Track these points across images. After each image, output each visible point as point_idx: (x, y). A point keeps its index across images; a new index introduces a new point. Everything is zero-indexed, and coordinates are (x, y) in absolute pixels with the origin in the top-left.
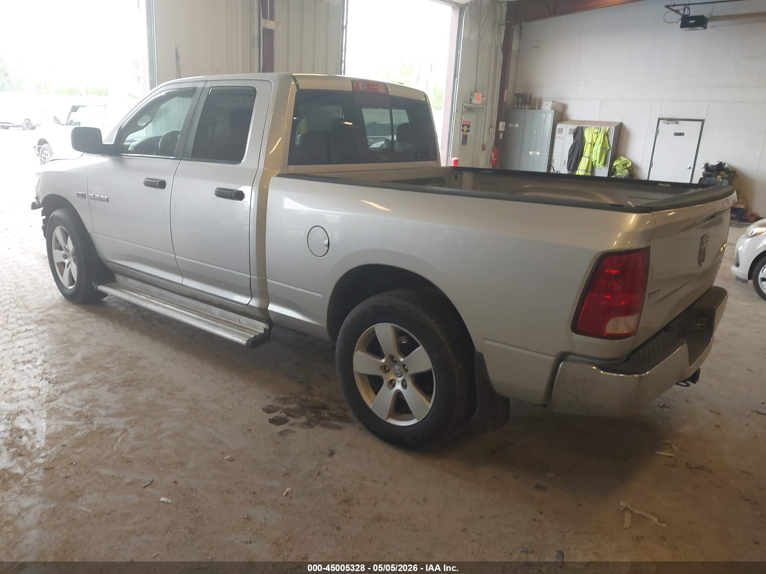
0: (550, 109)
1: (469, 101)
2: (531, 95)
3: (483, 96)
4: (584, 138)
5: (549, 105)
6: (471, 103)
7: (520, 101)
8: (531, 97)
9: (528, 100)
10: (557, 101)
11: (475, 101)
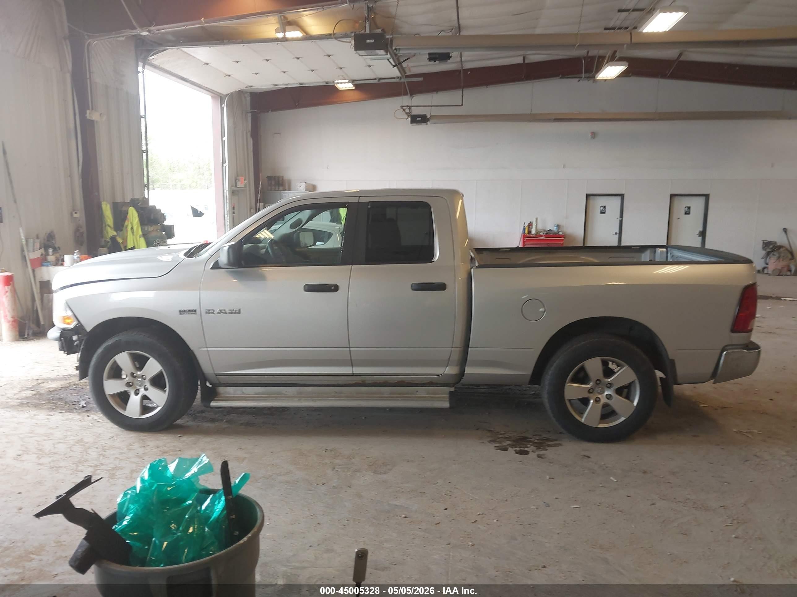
0: (305, 190)
1: (234, 185)
2: (283, 176)
3: (245, 180)
4: (340, 214)
5: (302, 186)
6: (236, 186)
7: (273, 183)
8: (283, 179)
9: (281, 182)
10: (309, 182)
11: (239, 184)
